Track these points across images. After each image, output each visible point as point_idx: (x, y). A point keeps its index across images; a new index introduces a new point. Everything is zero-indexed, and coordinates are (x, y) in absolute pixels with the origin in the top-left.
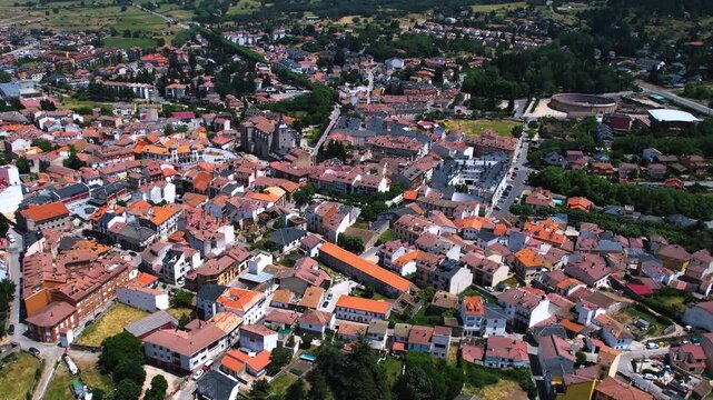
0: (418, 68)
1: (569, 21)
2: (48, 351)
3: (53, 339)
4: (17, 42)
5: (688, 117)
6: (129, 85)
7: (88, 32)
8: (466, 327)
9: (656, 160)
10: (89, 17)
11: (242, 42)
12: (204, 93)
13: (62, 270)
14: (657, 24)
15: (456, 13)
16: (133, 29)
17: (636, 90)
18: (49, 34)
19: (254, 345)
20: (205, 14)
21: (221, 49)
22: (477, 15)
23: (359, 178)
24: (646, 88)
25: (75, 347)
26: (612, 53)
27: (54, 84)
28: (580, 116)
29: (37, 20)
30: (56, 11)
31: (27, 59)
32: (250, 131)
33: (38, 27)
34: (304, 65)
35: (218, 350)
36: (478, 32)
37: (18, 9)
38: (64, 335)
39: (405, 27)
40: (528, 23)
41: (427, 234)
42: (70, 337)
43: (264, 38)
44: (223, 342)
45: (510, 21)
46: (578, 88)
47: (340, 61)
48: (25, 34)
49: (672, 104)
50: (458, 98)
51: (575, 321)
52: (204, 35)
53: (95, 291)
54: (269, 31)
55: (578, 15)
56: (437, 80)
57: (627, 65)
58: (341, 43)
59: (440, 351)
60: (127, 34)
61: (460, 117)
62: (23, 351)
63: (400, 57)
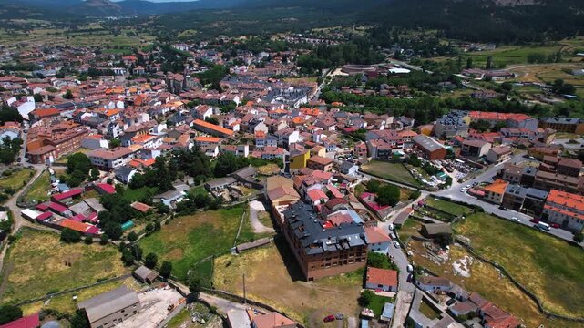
0: (275, 57)
1: (362, 34)
2: (39, 168)
3: (43, 162)
4: (46, 52)
5: (408, 71)
6: (112, 69)
7: (92, 47)
8: (257, 146)
9: (385, 88)
10: (94, 40)
11: (182, 49)
12: (155, 71)
13: (50, 132)
14: (405, 34)
15: (302, 32)
16: (120, 45)
17: (387, 62)
18: (68, 48)
19: (147, 156)
20: (163, 37)
21: (169, 52)
22: (313, 32)
23: (224, 97)
24: (392, 62)
25: (54, 164)
26: (379, 47)
27: (68, 71)
28: (354, 73)
29: (61, 41)
30: (73, 37)
31: (53, 60)
32: (172, 81)
33: (62, 44)
34: (214, 58)
35: (128, 160)
36: (312, 40)
37: (50, 36)
38: (48, 158)
39: (274, 38)
40: (339, 35)
41: (250, 114)
42: (51, 160)
43: (195, 47)
44: (131, 156)
45: (330, 35)
46: (357, 62)
47: (234, 55)
48: (53, 48)
49: (404, 67)
50: (293, 69)
51: (312, 141)
52: (161, 47)
53: (67, 140)
54: (198, 44)
55: (366, 31)
56: (284, 61)
57: (386, 52)
58: (237, 47)
59: (241, 154)
60: (116, 47)
61: (293, 76)
62: (25, 168)
63: (267, 51)
